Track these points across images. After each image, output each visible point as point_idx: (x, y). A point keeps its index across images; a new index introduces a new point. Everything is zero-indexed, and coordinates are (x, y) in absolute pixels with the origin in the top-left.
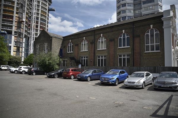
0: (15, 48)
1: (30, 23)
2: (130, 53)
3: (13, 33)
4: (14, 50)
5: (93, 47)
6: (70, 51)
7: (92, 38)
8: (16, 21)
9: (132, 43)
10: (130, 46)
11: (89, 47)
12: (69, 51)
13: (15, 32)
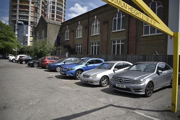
0: (32, 38)
1: (46, 12)
2: (125, 37)
3: (29, 23)
4: (31, 41)
5: (87, 32)
6: (68, 39)
7: (86, 21)
8: (31, 12)
9: (128, 25)
10: (125, 29)
11: (83, 33)
12: (66, 39)
13: (31, 22)
